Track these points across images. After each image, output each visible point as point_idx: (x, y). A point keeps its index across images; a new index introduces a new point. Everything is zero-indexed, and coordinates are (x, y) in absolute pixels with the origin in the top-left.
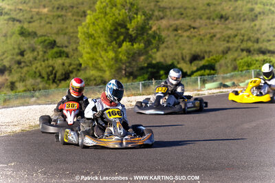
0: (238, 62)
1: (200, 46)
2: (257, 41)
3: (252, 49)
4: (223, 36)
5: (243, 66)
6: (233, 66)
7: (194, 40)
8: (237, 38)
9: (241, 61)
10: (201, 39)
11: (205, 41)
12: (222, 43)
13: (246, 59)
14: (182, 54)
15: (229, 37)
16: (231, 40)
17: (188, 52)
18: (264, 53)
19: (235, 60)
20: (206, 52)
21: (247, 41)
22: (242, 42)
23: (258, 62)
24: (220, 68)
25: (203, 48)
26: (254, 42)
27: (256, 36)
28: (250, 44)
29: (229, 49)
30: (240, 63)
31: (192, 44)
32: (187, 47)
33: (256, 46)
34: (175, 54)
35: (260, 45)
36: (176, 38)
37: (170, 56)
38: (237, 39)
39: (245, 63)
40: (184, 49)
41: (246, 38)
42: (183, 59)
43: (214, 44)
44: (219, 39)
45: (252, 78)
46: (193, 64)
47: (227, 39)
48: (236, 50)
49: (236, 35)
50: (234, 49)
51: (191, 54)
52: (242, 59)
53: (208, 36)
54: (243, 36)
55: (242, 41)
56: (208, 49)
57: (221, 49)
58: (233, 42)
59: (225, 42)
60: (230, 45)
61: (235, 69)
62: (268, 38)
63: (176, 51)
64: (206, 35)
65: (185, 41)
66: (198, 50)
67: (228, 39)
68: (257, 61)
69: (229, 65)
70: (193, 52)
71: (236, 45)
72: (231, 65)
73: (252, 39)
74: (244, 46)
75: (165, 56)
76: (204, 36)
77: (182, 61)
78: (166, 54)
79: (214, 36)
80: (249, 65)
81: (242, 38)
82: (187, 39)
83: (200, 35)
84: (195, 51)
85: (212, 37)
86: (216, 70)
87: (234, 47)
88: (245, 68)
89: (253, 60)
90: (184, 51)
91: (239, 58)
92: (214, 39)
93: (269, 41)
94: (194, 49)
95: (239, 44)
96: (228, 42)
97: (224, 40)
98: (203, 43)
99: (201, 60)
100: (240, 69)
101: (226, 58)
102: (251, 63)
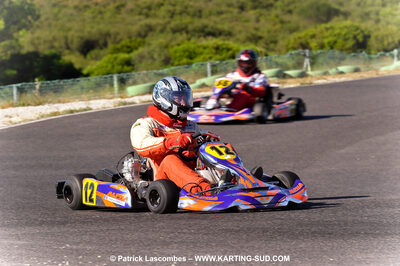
0: (171, 51)
1: (99, 23)
2: (199, 14)
3: (190, 27)
4: (138, 6)
5: (181, 57)
6: (163, 58)
7: (88, 14)
8: (163, 8)
9: (176, 48)
10: (101, 13)
11: (108, 15)
12: (137, 17)
13: (185, 46)
14: (66, 38)
15: (149, 8)
16: (153, 12)
17: (77, 35)
18: (213, 34)
19: (166, 47)
20: (108, 34)
21: (181, 14)
22: (172, 17)
23: (206, 51)
24: (140, 62)
25: (103, 27)
26: (194, 15)
27: (197, 5)
28: (186, 20)
29: (150, 29)
30: (175, 52)
31: (84, 20)
32: (76, 25)
33: (198, 23)
34: (55, 39)
35: (204, 21)
36: (56, 10)
37: (45, 42)
38: (162, 11)
39: (184, 51)
40: (69, 30)
41: (178, 9)
42: (68, 48)
43: (123, 19)
44: (132, 10)
45: (206, 75)
46: (88, 56)
47: (145, 11)
48: (162, 31)
49: (162, 5)
50: (159, 28)
51: (82, 38)
52: (179, 45)
53: (112, 6)
54: (174, 5)
55: (172, 15)
56: (113, 30)
57: (135, 29)
58: (155, 16)
59: (142, 17)
60: (152, 21)
61: (167, 62)
62: (218, 9)
63: (56, 33)
64: (108, 4)
65: (71, 15)
66: (94, 31)
67: (147, 12)
68: (205, 48)
69: (156, 56)
70: (86, 35)
71: (161, 21)
72: (159, 55)
73: (190, 10)
74: (176, 22)
75: (36, 42)
76: (104, 6)
77: (67, 51)
78: (38, 38)
79: (123, 6)
80: (191, 56)
81: (171, 8)
82: (74, 12)
83: (97, 4)
84: (89, 33)
85: (118, 8)
86: (133, 65)
87: (158, 24)
88: (185, 60)
89: (199, 47)
90: (70, 34)
91: (173, 43)
92: (123, 10)
93: (220, 13)
94: (88, 29)
95: (167, 19)
96: (147, 16)
97: (140, 14)
98: (102, 18)
99: (101, 49)
100: (176, 63)
101: (149, 44)
102: (194, 53)
